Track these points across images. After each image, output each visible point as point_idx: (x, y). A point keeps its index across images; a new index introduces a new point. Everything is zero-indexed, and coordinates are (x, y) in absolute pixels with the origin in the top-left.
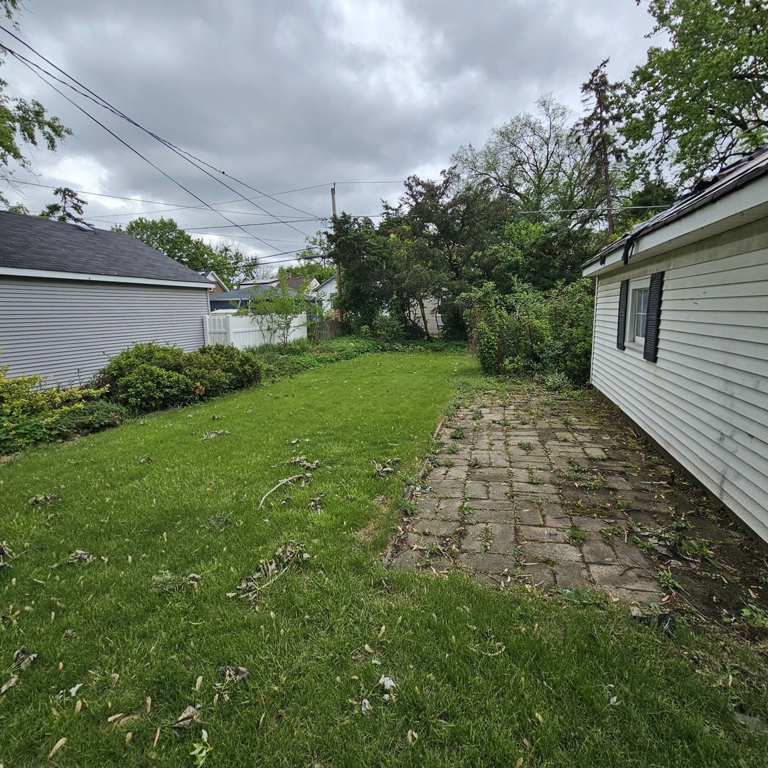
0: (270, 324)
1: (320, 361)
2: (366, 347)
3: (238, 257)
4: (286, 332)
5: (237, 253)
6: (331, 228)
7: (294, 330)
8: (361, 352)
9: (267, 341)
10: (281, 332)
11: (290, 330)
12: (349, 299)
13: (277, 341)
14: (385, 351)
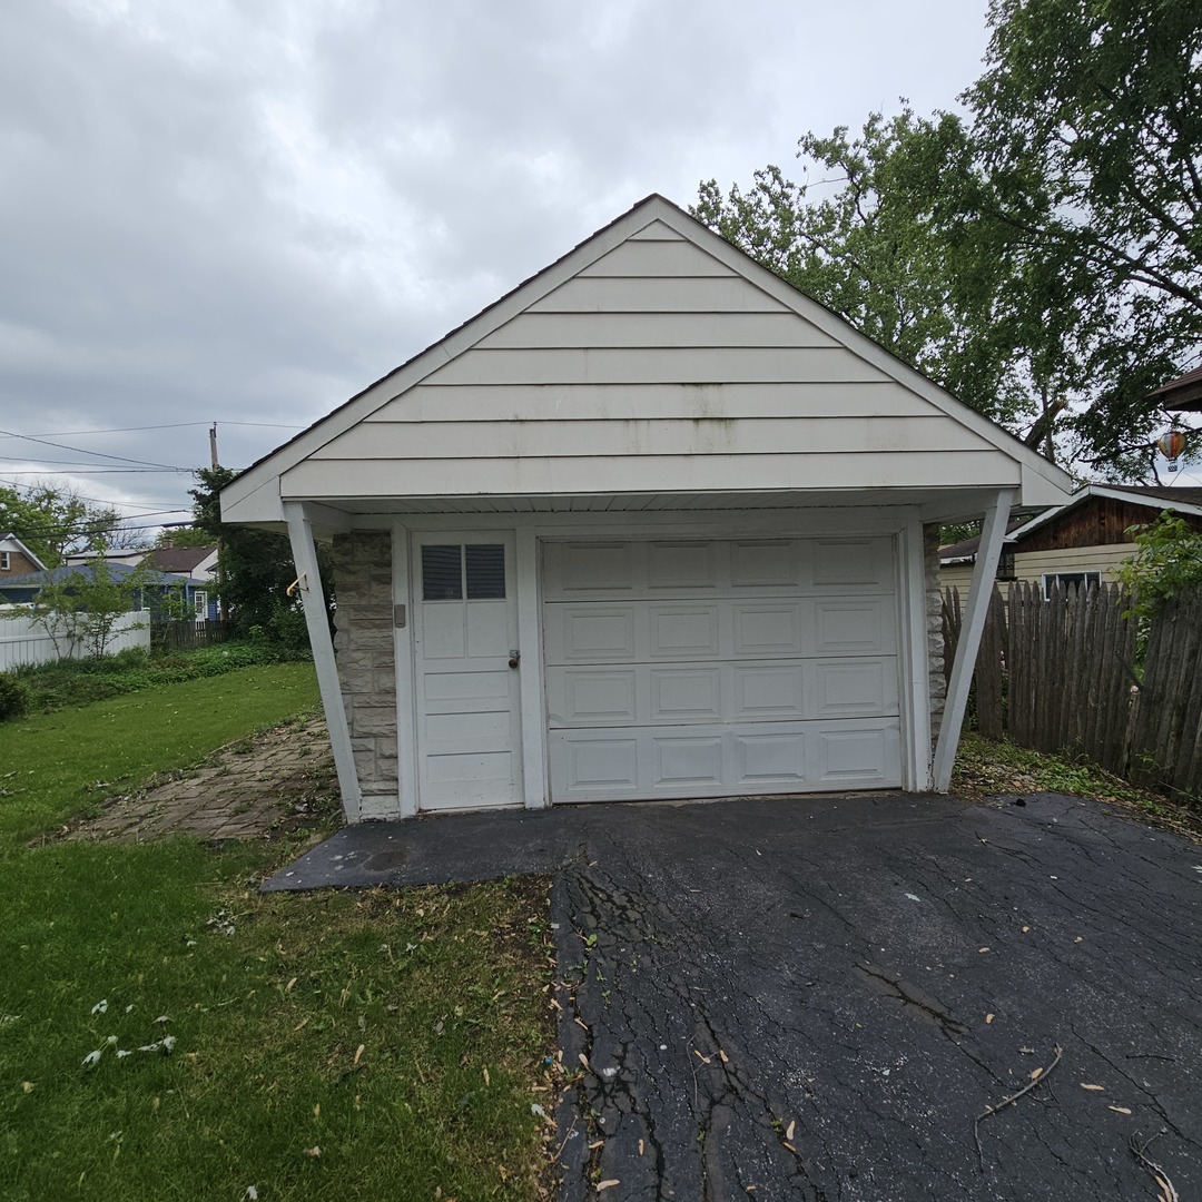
0: (71, 628)
1: (157, 680)
2: (251, 656)
3: (76, 509)
4: (100, 640)
5: (74, 503)
6: (202, 486)
7: (116, 636)
8: (237, 663)
9: (64, 653)
10: (92, 640)
11: (110, 636)
12: (236, 587)
13: (83, 652)
14: (285, 661)
